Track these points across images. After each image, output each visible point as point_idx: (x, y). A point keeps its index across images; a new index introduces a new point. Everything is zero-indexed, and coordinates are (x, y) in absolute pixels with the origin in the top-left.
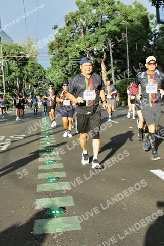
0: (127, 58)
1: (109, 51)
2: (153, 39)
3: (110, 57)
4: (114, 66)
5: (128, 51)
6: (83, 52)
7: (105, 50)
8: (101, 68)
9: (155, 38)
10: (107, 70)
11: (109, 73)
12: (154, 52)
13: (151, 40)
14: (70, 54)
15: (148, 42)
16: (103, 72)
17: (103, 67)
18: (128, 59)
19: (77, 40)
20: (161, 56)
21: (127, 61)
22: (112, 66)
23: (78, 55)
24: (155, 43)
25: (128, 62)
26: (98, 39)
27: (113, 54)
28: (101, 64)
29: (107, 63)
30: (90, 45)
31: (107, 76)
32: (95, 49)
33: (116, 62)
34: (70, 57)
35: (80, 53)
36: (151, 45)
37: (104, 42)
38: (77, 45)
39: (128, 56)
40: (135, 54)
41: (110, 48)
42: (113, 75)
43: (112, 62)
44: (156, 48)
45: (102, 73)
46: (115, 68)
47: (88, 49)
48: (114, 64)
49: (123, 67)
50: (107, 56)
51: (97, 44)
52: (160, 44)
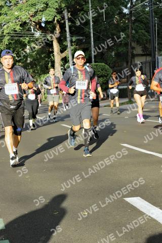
0: (90, 33)
1: (65, 22)
2: (129, 5)
3: (66, 31)
4: (72, 45)
5: (92, 23)
6: (25, 23)
7: (57, 21)
8: (53, 48)
9: (132, 4)
10: (62, 51)
11: (64, 55)
12: (130, 24)
13: (126, 7)
14: (5, 27)
15: (121, 10)
16: (55, 53)
17: (56, 47)
18: (92, 35)
19: (16, 5)
20: (140, 31)
21: (90, 38)
22: (69, 44)
23: (18, 28)
24: (131, 12)
25: (92, 39)
26: (47, 5)
27: (70, 27)
28: (52, 42)
29: (61, 40)
30: (36, 13)
31: (62, 59)
32: (44, 19)
33: (74, 39)
34: (6, 32)
35: (21, 25)
36: (125, 14)
37: (56, 9)
38: (16, 13)
39: (92, 31)
40: (103, 28)
41: (66, 18)
42: (70, 58)
43: (68, 39)
44: (133, 18)
45: (53, 55)
46: (73, 48)
47: (33, 19)
48: (71, 41)
49: (86, 46)
50: (61, 31)
51: (47, 11)
52: (138, 13)
